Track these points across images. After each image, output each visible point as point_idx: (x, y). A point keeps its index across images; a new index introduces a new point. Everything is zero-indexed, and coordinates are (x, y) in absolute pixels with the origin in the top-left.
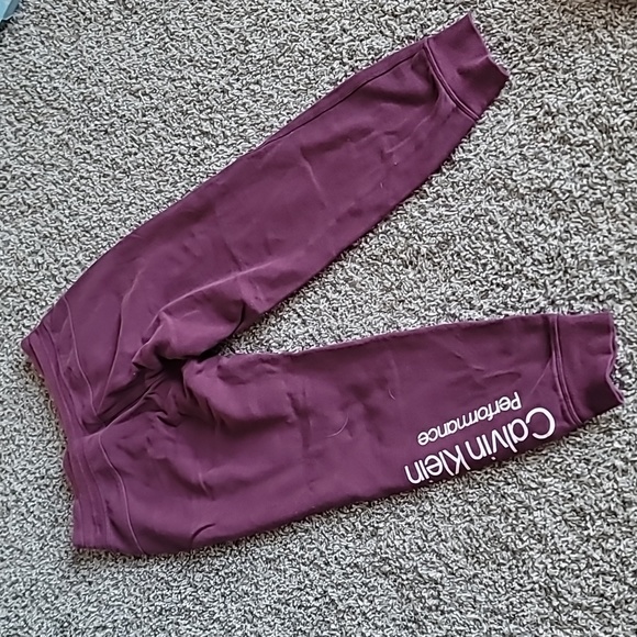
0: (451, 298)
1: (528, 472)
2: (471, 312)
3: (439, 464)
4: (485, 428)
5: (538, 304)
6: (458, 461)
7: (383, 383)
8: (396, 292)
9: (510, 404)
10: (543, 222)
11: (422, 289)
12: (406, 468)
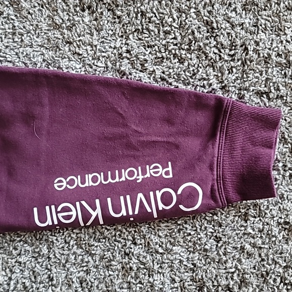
0: (124, 55)
1: (158, 237)
2: (141, 74)
3: (74, 213)
4: (131, 188)
5: (211, 85)
6: (94, 214)
7: (29, 118)
8: (65, 31)
9: (161, 171)
10: (235, 10)
11: (95, 37)
12: (35, 210)
